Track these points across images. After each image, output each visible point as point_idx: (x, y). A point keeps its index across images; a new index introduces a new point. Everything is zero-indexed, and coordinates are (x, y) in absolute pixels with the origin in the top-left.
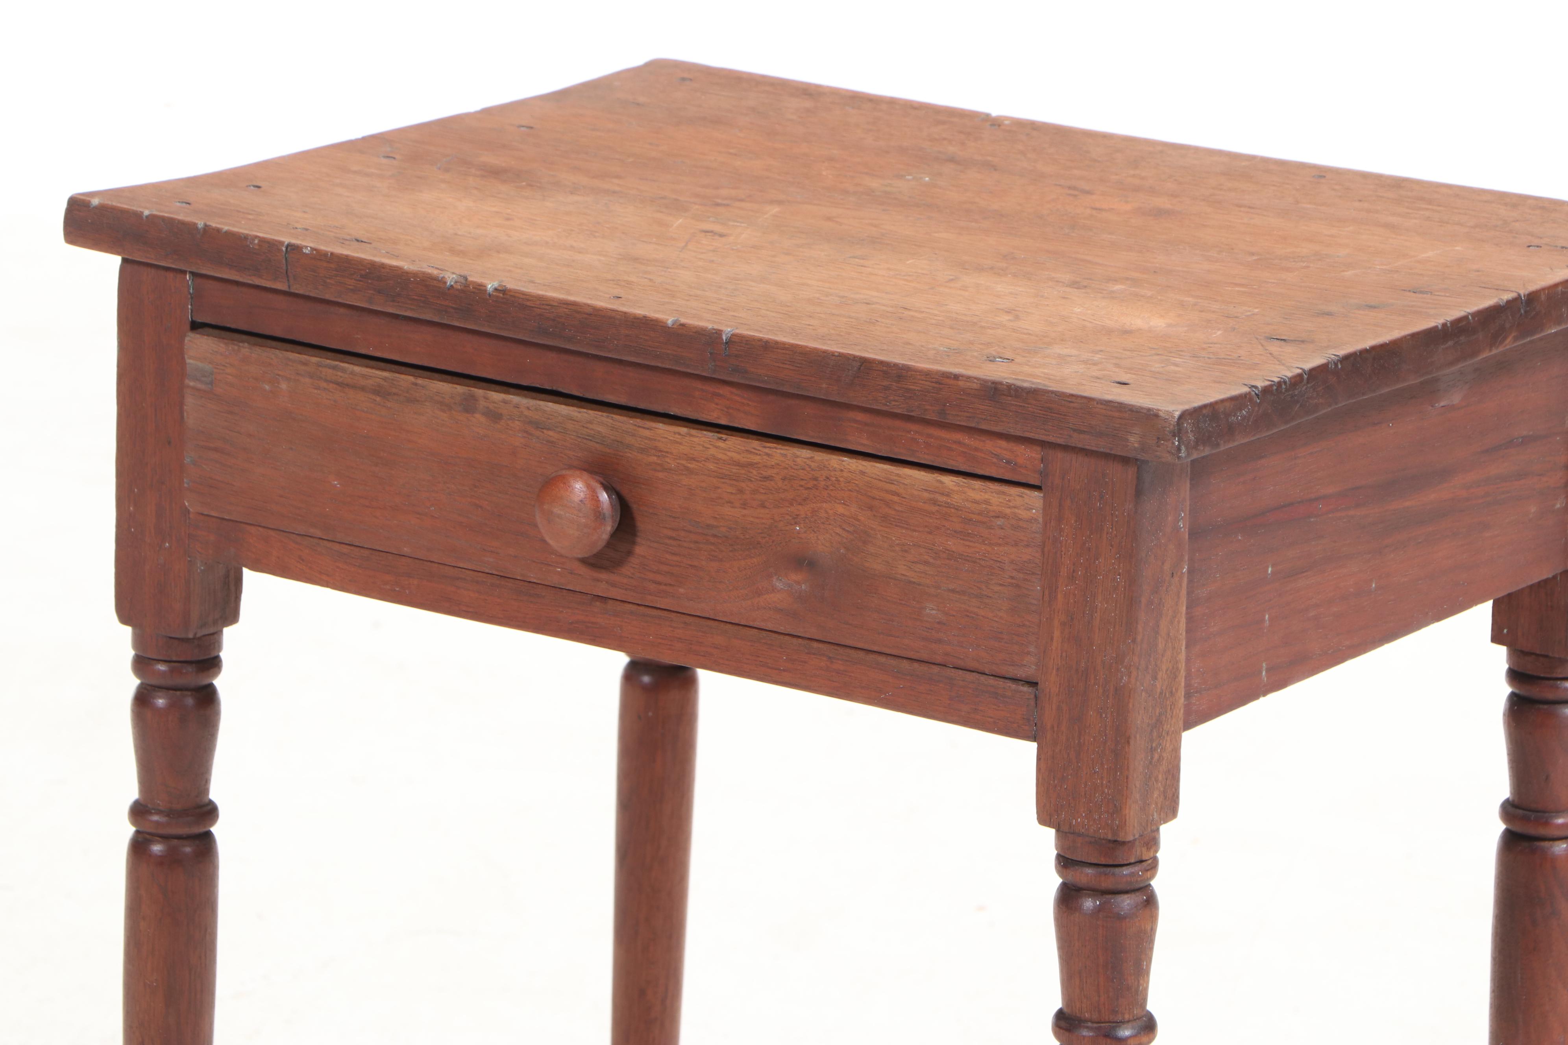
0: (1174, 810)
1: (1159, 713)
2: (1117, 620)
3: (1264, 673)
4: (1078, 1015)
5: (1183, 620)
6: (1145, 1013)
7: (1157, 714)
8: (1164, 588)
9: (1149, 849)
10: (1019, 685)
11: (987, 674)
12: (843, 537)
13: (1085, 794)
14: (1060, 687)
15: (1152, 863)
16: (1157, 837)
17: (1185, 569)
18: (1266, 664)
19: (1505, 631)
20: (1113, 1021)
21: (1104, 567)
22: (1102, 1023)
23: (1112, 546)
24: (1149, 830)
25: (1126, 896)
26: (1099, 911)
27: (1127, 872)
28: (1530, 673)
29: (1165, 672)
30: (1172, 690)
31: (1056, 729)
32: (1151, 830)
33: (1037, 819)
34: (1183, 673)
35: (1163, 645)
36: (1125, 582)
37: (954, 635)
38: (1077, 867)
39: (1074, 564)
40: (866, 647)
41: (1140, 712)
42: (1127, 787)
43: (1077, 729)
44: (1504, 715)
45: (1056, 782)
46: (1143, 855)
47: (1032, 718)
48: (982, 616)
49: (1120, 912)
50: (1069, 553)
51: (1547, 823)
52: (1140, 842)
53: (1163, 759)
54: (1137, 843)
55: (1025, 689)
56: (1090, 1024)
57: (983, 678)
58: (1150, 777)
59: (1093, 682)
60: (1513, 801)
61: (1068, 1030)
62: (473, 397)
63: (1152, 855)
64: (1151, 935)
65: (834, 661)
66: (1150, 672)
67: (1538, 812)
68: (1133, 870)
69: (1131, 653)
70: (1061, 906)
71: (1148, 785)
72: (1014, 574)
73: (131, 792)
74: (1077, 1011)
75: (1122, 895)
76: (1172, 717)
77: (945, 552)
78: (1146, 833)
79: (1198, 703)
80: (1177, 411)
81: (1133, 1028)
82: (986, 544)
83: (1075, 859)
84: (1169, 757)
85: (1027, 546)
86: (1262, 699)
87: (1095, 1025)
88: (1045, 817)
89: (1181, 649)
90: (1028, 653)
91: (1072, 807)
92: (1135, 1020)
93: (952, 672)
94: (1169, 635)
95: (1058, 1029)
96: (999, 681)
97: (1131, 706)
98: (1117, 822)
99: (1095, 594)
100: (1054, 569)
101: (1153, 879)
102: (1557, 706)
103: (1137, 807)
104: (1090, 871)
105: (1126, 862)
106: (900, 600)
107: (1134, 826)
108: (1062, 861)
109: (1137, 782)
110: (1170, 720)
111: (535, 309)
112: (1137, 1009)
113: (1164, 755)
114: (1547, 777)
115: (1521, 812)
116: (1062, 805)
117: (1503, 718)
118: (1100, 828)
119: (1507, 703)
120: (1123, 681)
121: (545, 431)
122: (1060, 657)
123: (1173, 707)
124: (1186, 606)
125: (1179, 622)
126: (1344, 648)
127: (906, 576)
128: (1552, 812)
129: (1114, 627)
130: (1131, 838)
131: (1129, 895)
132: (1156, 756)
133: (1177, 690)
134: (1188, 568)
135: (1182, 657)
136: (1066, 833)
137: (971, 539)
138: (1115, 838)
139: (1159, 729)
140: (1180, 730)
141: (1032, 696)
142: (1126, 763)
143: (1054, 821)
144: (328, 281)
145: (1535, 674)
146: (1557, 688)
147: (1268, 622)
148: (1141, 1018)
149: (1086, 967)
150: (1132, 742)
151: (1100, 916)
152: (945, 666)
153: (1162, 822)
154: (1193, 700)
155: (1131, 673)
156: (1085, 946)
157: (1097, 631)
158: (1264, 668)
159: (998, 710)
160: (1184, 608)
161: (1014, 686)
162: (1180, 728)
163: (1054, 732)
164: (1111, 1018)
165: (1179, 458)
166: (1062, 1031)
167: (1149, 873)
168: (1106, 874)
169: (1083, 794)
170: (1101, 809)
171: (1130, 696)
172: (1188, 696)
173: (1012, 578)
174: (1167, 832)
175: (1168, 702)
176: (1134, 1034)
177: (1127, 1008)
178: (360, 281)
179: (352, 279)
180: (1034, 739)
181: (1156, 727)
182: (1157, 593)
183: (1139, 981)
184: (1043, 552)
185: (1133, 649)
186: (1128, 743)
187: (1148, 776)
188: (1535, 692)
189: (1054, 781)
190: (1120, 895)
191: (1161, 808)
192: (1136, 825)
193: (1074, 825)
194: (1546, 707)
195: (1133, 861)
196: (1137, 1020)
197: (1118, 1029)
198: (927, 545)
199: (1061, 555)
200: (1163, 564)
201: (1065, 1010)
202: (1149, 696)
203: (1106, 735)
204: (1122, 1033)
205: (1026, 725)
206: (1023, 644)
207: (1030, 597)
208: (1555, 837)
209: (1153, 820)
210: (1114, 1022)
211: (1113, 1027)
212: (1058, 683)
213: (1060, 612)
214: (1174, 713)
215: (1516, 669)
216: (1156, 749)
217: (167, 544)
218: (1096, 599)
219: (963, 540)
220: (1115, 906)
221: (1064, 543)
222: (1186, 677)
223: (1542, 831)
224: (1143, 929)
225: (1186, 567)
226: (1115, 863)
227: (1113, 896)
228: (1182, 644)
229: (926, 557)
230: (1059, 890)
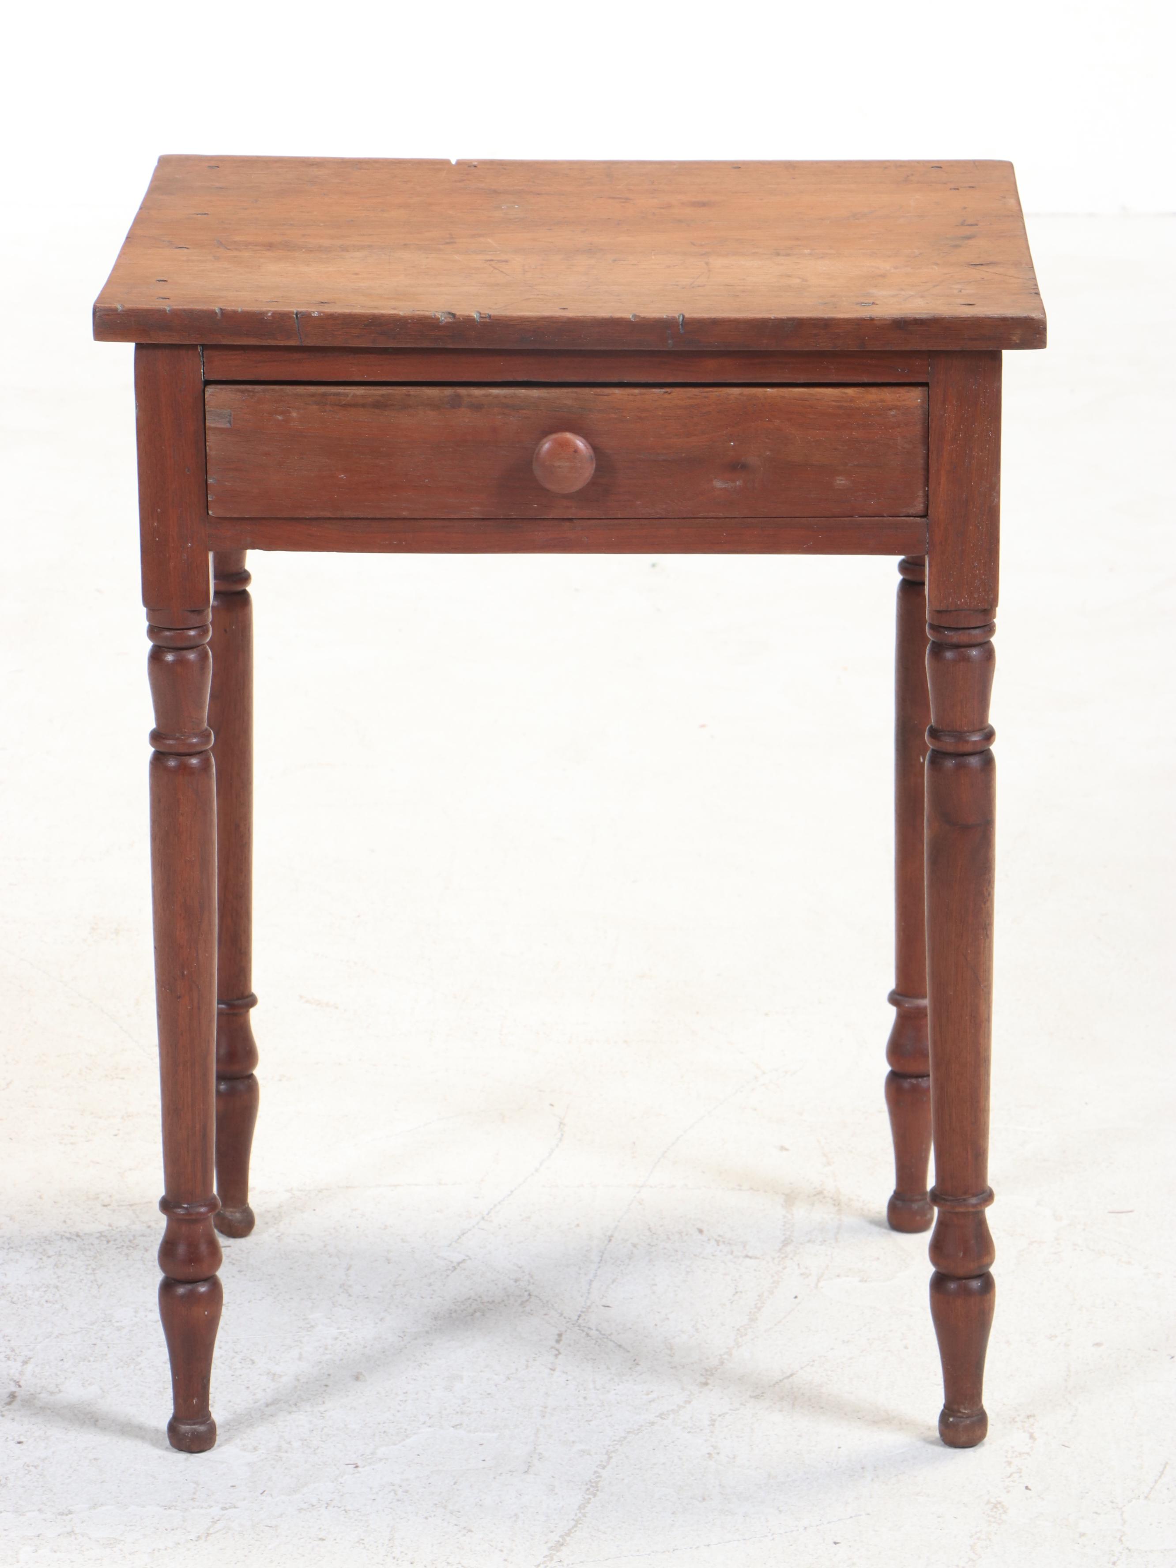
4: (958, 729)
12: (769, 443)
13: (967, 582)
14: (946, 515)
21: (978, 428)
23: (985, 413)
31: (943, 543)
36: (995, 436)
37: (860, 495)
39: (957, 430)
43: (960, 540)
45: (944, 579)
47: (924, 540)
48: (882, 478)
50: (954, 423)
55: (919, 520)
57: (881, 520)
59: (971, 506)
62: (458, 396)
65: (767, 527)
72: (907, 445)
73: (151, 723)
77: (850, 440)
82: (882, 429)
83: (959, 627)
85: (915, 425)
90: (918, 497)
91: (957, 593)
93: (856, 520)
100: (938, 436)
106: (815, 478)
111: (518, 326)
116: (949, 593)
120: (995, 502)
121: (520, 411)
122: (947, 494)
127: (820, 461)
137: (871, 428)
138: (988, 608)
141: (924, 525)
144: (336, 333)
152: (854, 516)
157: (975, 472)
163: (942, 545)
164: (964, 730)
173: (905, 448)
178: (364, 329)
179: (357, 328)
193: (959, 605)
198: (836, 437)
199: (946, 426)
203: (982, 541)
206: (913, 491)
207: (918, 459)
212: (945, 512)
213: (946, 465)
217: (190, 545)
219: (864, 429)
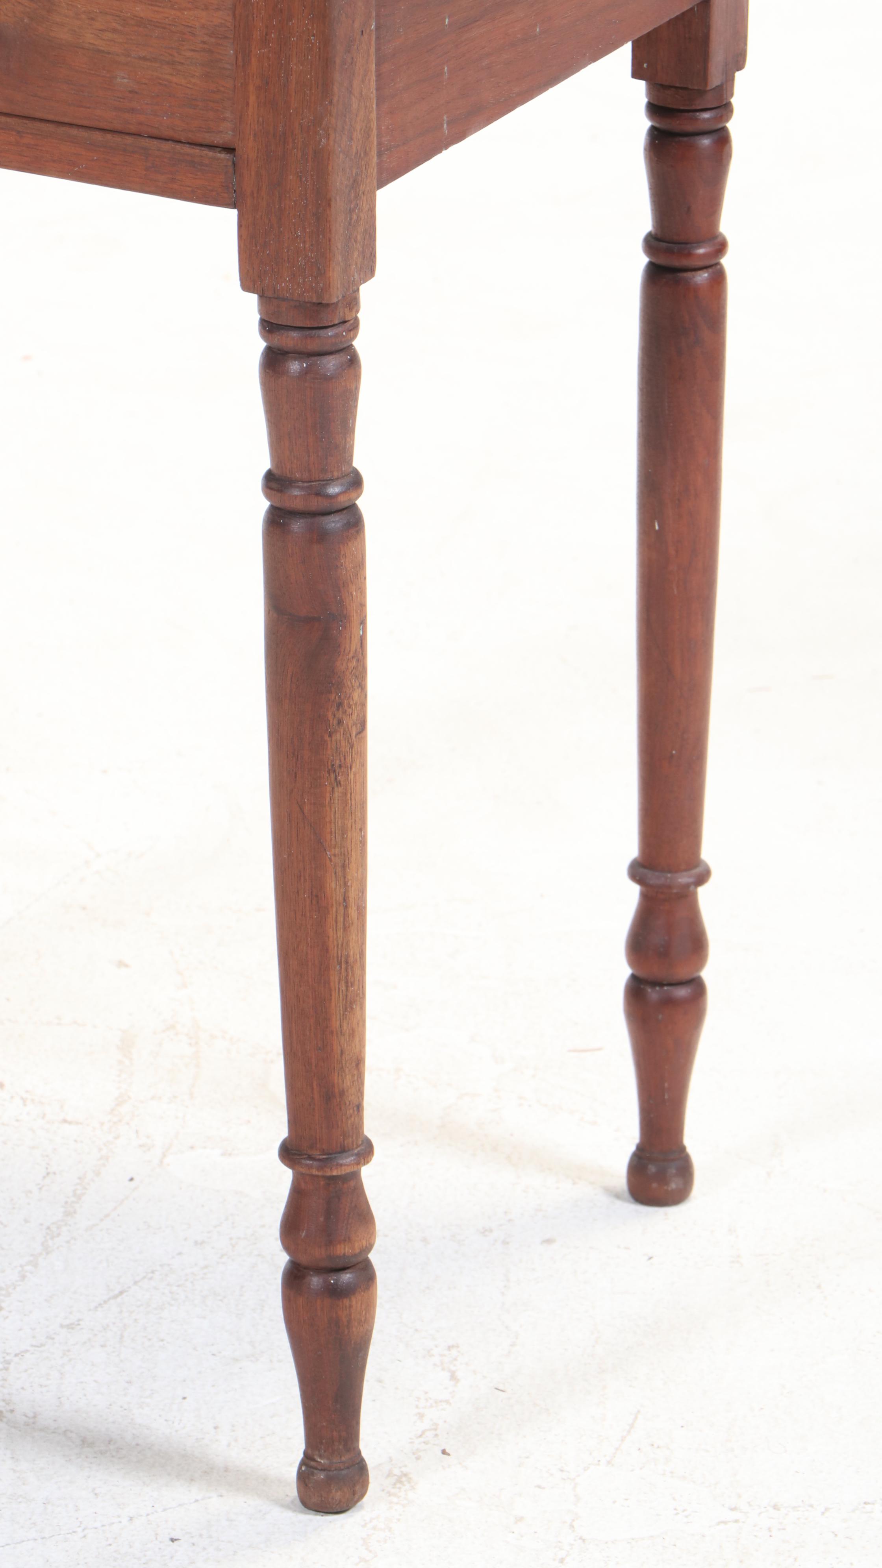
0: (372, 269)
1: (356, 173)
2: (313, 82)
3: (445, 126)
4: (289, 476)
5: (374, 78)
6: (351, 469)
7: (354, 175)
8: (356, 47)
9: (351, 309)
10: (216, 152)
11: (182, 142)
12: (26, 6)
13: (288, 259)
14: (258, 153)
15: (354, 323)
16: (358, 297)
17: (373, 26)
18: (447, 117)
19: (645, 65)
20: (322, 479)
21: (298, 28)
22: (313, 482)
23: (305, 7)
24: (351, 290)
25: (331, 357)
26: (306, 373)
27: (331, 333)
28: (670, 106)
29: (359, 132)
30: (366, 149)
31: (255, 195)
32: (353, 291)
33: (241, 285)
34: (375, 132)
35: (357, 105)
36: (319, 43)
37: (147, 104)
38: (282, 331)
39: (267, 27)
40: (57, 119)
41: (339, 173)
42: (330, 249)
43: (277, 194)
44: (645, 149)
45: (258, 248)
46: (346, 315)
47: (231, 186)
48: (175, 83)
49: (327, 373)
50: (261, 16)
51: (689, 255)
52: (342, 303)
53: (360, 219)
54: (340, 305)
55: (223, 155)
56: (300, 484)
57: (178, 147)
58: (350, 238)
59: (291, 145)
60: (656, 234)
61: (280, 491)
63: (354, 316)
64: (356, 394)
65: (24, 135)
66: (346, 133)
67: (679, 243)
68: (337, 331)
69: (329, 115)
70: (267, 371)
71: (349, 246)
72: (206, 38)
74: (288, 472)
75: (327, 356)
76: (367, 177)
77: (133, 19)
78: (348, 293)
79: (388, 160)
81: (342, 485)
82: (175, 9)
83: (280, 323)
84: (366, 217)
85: (218, 9)
86: (444, 152)
87: (306, 484)
88: (248, 283)
89: (372, 108)
90: (224, 119)
91: (275, 272)
92: (344, 477)
93: (146, 142)
94: (361, 94)
95: (269, 491)
96: (196, 149)
97: (330, 168)
98: (322, 285)
99: (289, 56)
100: (247, 32)
101: (355, 338)
102: (697, 138)
103: (340, 269)
104: (294, 334)
105: (330, 324)
106: (89, 69)
107: (338, 288)
108: (266, 326)
109: (338, 244)
110: (365, 180)
112: (345, 466)
113: (362, 215)
114: (689, 208)
115: (664, 245)
116: (265, 271)
117: (644, 153)
118: (304, 292)
119: (648, 138)
120: (322, 143)
122: (256, 122)
123: (367, 167)
124: (376, 63)
125: (369, 80)
126: (514, 95)
127: (94, 45)
128: (693, 243)
129: (311, 90)
130: (335, 300)
131: (334, 356)
132: (355, 217)
133: (370, 149)
134: (375, 24)
135: (374, 115)
136: (270, 298)
137: (160, 4)
138: (320, 301)
139: (356, 190)
140: (374, 189)
141: (230, 163)
142: (328, 225)
143: (257, 287)
145: (675, 107)
146: (697, 119)
147: (447, 74)
148: (348, 474)
149: (295, 429)
150: (333, 204)
151: (308, 378)
152: (139, 135)
153: (362, 282)
154: (385, 158)
155: (329, 135)
156: (294, 409)
157: (294, 94)
158: (445, 122)
159: (196, 178)
160: (374, 66)
161: (211, 153)
162: (375, 187)
163: (254, 198)
164: (321, 477)
166: (273, 492)
167: (352, 333)
168: (311, 337)
169: (286, 259)
170: (305, 273)
171: (329, 158)
172: (380, 154)
173: (204, 43)
174: (366, 291)
175: (363, 162)
176: (343, 490)
177: (336, 465)
180: (233, 206)
181: (353, 187)
182: (349, 52)
183: (346, 440)
184: (234, 15)
185: (331, 110)
186: (329, 205)
187: (348, 237)
188: (674, 125)
189: (256, 247)
190: (325, 356)
191: (361, 268)
192: (339, 287)
193: (278, 290)
194: (685, 139)
195: (337, 322)
196: (345, 477)
197: (328, 487)
198: (114, 12)
199: (253, 17)
200: (353, 22)
201: (275, 471)
202: (346, 157)
203: (306, 199)
204: (332, 489)
205: (224, 193)
206: (218, 110)
207: (223, 61)
208: (696, 267)
209: (354, 281)
210: (324, 480)
211: (324, 485)
212: (256, 148)
213: (255, 77)
214: (369, 172)
215: (656, 103)
216: (354, 210)
218: (291, 61)
219: (152, 5)
220: (321, 367)
221: (255, 4)
222: (377, 135)
223: (685, 263)
224: (349, 388)
225: (374, 24)
226: (321, 325)
227: (318, 358)
228: (373, 102)
229: (114, 24)
230: (264, 354)
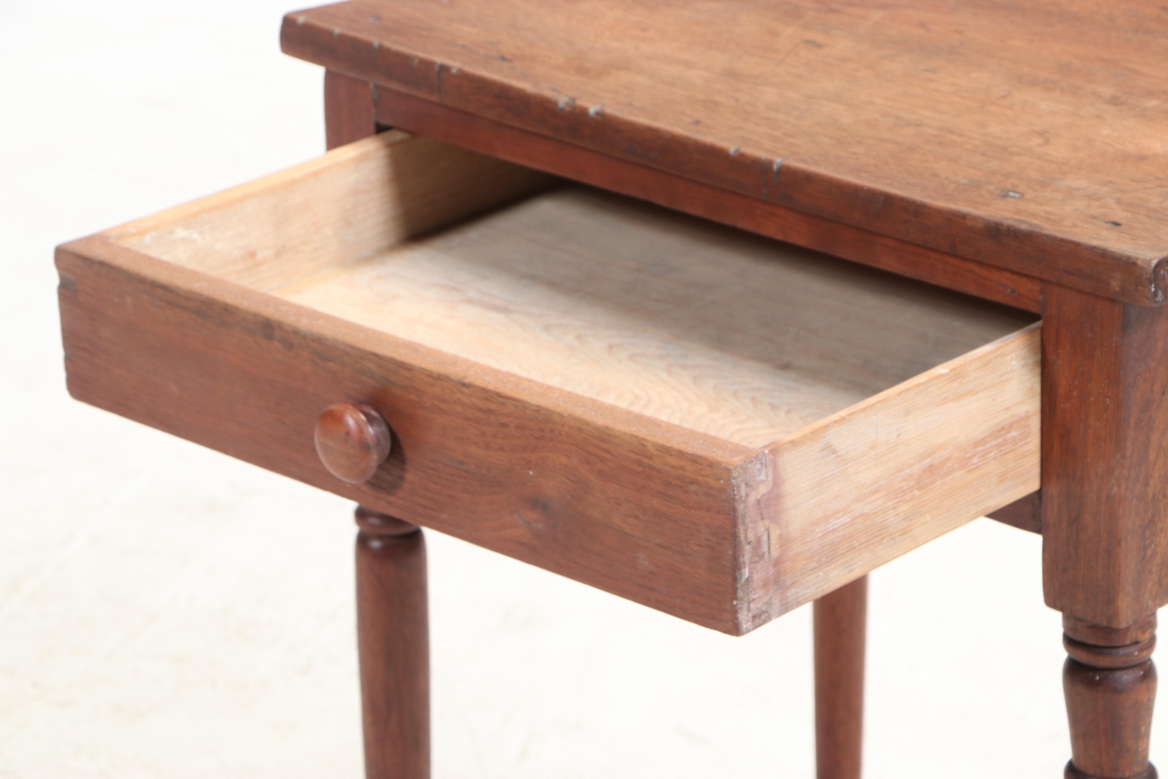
8: (1155, 406)
9: (1146, 631)
12: (568, 485)
14: (1060, 491)
15: (1149, 642)
16: (1153, 618)
24: (1144, 612)
25: (1124, 672)
27: (1124, 652)
29: (1157, 478)
32: (1148, 614)
33: (1044, 601)
35: (1155, 456)
38: (1081, 647)
42: (1119, 581)
43: (1075, 528)
45: (1059, 572)
46: (1139, 637)
48: (685, 571)
49: (1120, 685)
52: (1135, 627)
54: (1131, 628)
58: (1143, 571)
59: (1087, 489)
63: (1149, 636)
64: (1150, 705)
68: (1128, 651)
69: (1120, 467)
70: (1067, 677)
71: (1142, 578)
72: (709, 537)
75: (1121, 672)
77: (651, 510)
78: (1142, 617)
80: (1154, 259)
82: (684, 507)
83: (1080, 641)
84: (1164, 551)
88: (1053, 601)
91: (1072, 595)
94: (1161, 446)
97: (1121, 512)
98: (1111, 612)
99: (1088, 413)
103: (1130, 599)
105: (1121, 645)
106: (617, 548)
107: (1128, 616)
108: (1069, 641)
109: (1128, 579)
110: (1163, 519)
112: (1137, 767)
116: (1064, 592)
118: (1096, 616)
127: (621, 527)
131: (1129, 671)
132: (1150, 552)
136: (1072, 616)
137: (672, 501)
138: (1109, 625)
139: (1152, 528)
143: (1060, 605)
148: (1143, 771)
150: (1123, 544)
151: (1100, 690)
153: (1158, 606)
155: (1120, 484)
163: (1055, 529)
164: (1113, 775)
165: (1156, 302)
169: (1081, 584)
170: (1097, 599)
171: (1120, 504)
177: (1127, 766)
180: (1040, 532)
181: (1148, 527)
182: (1147, 411)
183: (1138, 742)
185: (1123, 463)
186: (1119, 545)
190: (1118, 671)
191: (1156, 595)
193: (1076, 611)
195: (1127, 643)
196: (1142, 774)
198: (636, 501)
201: (1075, 764)
203: (1100, 536)
209: (1149, 606)
216: (1149, 546)
218: (1089, 418)
219: (665, 500)
220: (1114, 680)
224: (1144, 700)
226: (1110, 645)
227: (1113, 672)
229: (636, 512)
230: (1067, 663)
